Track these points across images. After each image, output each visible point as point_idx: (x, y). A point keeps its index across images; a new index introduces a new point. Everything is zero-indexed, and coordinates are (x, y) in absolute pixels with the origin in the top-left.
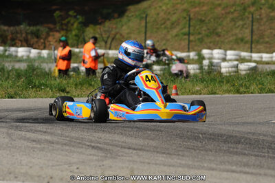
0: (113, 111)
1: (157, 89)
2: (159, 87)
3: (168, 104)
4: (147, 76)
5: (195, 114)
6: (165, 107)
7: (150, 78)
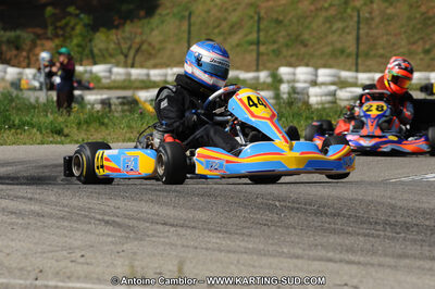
0: (202, 160)
1: (271, 119)
2: (273, 115)
3: (294, 142)
4: (249, 98)
5: (339, 159)
6: (291, 148)
7: (256, 102)
